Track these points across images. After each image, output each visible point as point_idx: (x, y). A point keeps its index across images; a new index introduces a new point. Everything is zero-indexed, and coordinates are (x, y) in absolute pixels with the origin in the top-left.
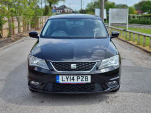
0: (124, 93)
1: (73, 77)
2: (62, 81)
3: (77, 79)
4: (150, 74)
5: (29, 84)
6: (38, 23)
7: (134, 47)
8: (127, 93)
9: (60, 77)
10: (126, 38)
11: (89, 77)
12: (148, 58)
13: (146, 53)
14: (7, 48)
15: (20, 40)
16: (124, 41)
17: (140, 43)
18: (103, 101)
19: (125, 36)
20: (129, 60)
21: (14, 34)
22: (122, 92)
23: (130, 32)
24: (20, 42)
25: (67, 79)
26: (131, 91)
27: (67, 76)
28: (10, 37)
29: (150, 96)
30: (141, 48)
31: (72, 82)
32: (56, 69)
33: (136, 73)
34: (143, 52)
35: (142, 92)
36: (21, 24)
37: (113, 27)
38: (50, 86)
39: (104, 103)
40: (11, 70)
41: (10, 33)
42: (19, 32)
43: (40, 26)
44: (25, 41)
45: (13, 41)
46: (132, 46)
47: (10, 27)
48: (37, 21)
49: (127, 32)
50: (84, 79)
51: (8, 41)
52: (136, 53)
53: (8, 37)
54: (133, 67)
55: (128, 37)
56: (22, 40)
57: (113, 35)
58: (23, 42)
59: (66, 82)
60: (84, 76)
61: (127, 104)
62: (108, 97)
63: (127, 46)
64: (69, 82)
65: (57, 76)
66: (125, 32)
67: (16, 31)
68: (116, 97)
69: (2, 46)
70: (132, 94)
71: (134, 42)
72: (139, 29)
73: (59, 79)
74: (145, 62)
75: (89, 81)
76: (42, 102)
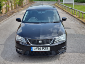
0: (69, 53)
1: (40, 48)
2: (34, 50)
3: (42, 49)
4: (84, 39)
5: (17, 50)
6: (22, 3)
7: (76, 19)
8: (70, 53)
9: (33, 48)
10: (72, 13)
11: (49, 48)
12: (84, 28)
13: (83, 24)
14: (5, 21)
15: (12, 15)
16: (71, 15)
17: (80, 16)
18: (57, 59)
19: (72, 11)
20: (73, 29)
21: (9, 11)
22: (68, 53)
23: (75, 10)
24: (12, 16)
25: (37, 49)
26: (73, 52)
27: (37, 47)
28: (7, 13)
29: (83, 55)
30: (80, 21)
31: (39, 50)
32: (31, 43)
33: (76, 39)
34: (81, 23)
35: (79, 53)
36: (13, 5)
37: (65, 6)
38: (28, 52)
39: (57, 60)
40: (8, 37)
41: (7, 10)
42: (12, 10)
43: (24, 5)
44: (15, 15)
45: (9, 16)
46: (75, 19)
47: (7, 7)
48: (22, 2)
49: (73, 9)
50: (46, 49)
51: (6, 16)
52: (77, 24)
53: (6, 13)
54: (75, 34)
55: (73, 12)
56: (13, 15)
57: (63, 20)
58: (14, 16)
59: (36, 50)
60: (46, 47)
61: (70, 61)
62: (60, 56)
63: (73, 19)
64: (38, 50)
65: (31, 47)
66: (72, 9)
67: (10, 9)
68: (64, 56)
69: (3, 20)
70: (73, 54)
71: (77, 16)
72: (81, 6)
73: (32, 49)
74: (82, 30)
75: (49, 50)
76: (24, 60)
